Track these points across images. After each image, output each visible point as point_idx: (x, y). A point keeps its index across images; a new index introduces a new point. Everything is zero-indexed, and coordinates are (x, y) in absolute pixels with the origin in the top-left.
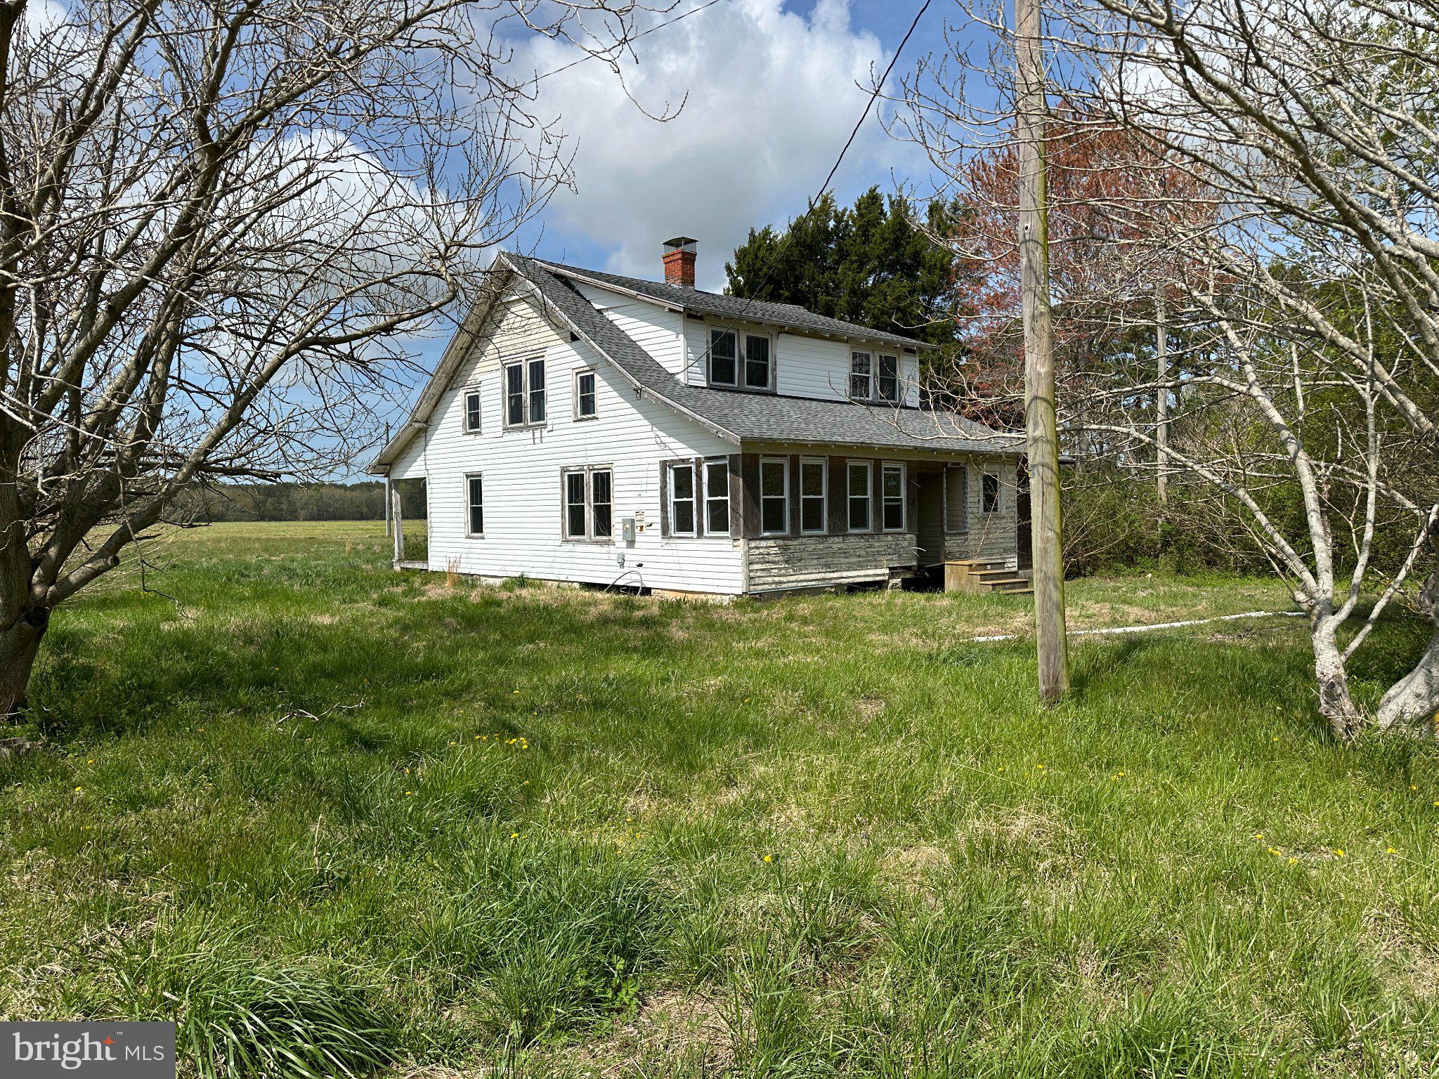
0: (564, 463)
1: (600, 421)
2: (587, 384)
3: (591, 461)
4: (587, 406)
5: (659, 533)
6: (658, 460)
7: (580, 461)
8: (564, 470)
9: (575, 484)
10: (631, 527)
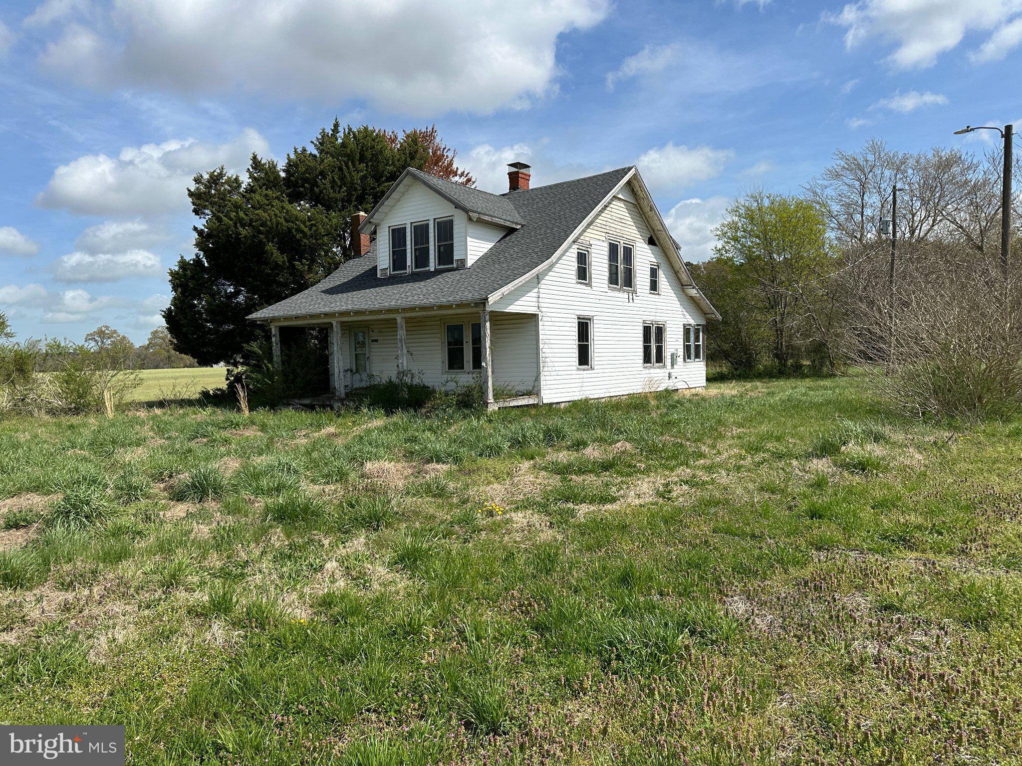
0: (645, 318)
1: (662, 297)
2: (654, 273)
3: (657, 319)
4: (654, 286)
5: (682, 360)
6: (682, 323)
7: (652, 318)
8: (644, 322)
9: (647, 330)
10: (673, 358)
